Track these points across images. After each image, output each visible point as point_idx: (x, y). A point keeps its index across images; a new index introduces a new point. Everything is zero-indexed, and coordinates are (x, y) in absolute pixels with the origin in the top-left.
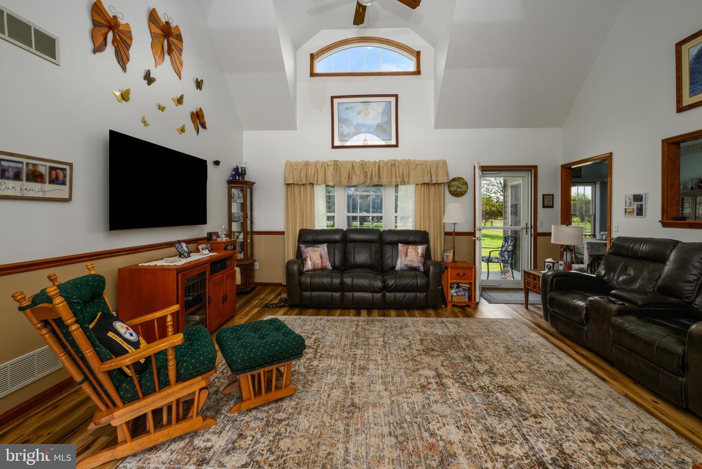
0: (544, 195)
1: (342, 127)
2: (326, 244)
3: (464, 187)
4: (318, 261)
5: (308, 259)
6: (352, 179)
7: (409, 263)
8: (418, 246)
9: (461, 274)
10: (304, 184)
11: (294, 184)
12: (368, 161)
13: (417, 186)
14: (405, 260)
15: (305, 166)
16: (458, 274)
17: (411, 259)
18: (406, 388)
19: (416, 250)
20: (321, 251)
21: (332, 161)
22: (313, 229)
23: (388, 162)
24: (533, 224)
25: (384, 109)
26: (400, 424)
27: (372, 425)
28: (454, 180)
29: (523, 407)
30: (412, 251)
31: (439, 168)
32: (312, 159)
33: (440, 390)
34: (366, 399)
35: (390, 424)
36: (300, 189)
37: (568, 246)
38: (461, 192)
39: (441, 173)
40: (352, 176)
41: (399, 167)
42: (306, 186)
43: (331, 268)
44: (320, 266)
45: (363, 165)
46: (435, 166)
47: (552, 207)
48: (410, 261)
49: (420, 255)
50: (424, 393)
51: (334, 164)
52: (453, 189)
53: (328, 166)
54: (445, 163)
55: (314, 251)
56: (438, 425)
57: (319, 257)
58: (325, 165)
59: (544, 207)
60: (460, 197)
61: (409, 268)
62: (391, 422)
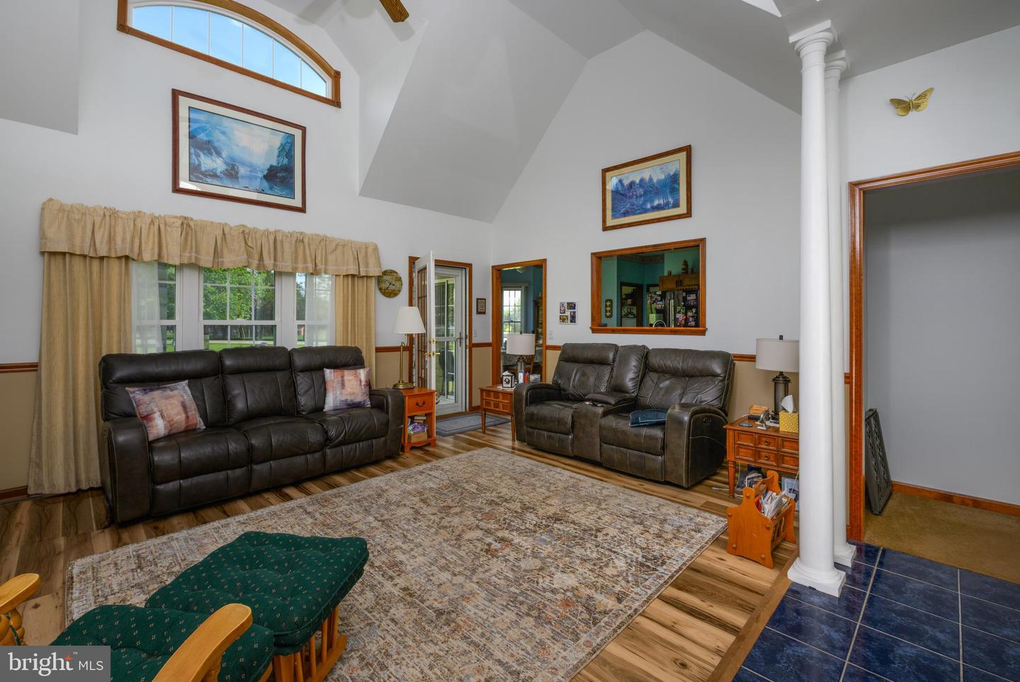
0: (478, 299)
1: (198, 156)
2: (187, 381)
3: (397, 284)
4: (179, 417)
5: (157, 415)
6: (222, 257)
7: (349, 398)
8: (358, 371)
9: (421, 404)
10: (102, 258)
11: (72, 254)
12: (254, 228)
13: (338, 278)
14: (341, 393)
15: (107, 218)
16: (417, 404)
17: (352, 390)
18: (473, 561)
19: (357, 376)
20: (182, 396)
21: (176, 217)
22: (129, 353)
23: (291, 234)
24: (468, 334)
25: (281, 145)
26: (514, 599)
27: (492, 620)
28: (385, 273)
29: (583, 527)
30: (350, 378)
31: (369, 254)
32: (124, 205)
33: (507, 546)
34: (447, 598)
35: (506, 607)
36: (91, 265)
37: (521, 356)
38: (394, 290)
39: (372, 261)
40: (222, 250)
41: (309, 245)
42: (108, 263)
43: (204, 427)
44: (182, 427)
45: (246, 234)
46: (363, 252)
47: (484, 313)
48: (350, 394)
49: (363, 383)
50: (497, 557)
51: (182, 224)
52: (384, 286)
53: (166, 224)
54: (376, 249)
55: (167, 398)
56: (548, 579)
57: (180, 409)
58: (159, 226)
59: (478, 313)
60: (392, 297)
61: (349, 405)
62: (505, 604)
